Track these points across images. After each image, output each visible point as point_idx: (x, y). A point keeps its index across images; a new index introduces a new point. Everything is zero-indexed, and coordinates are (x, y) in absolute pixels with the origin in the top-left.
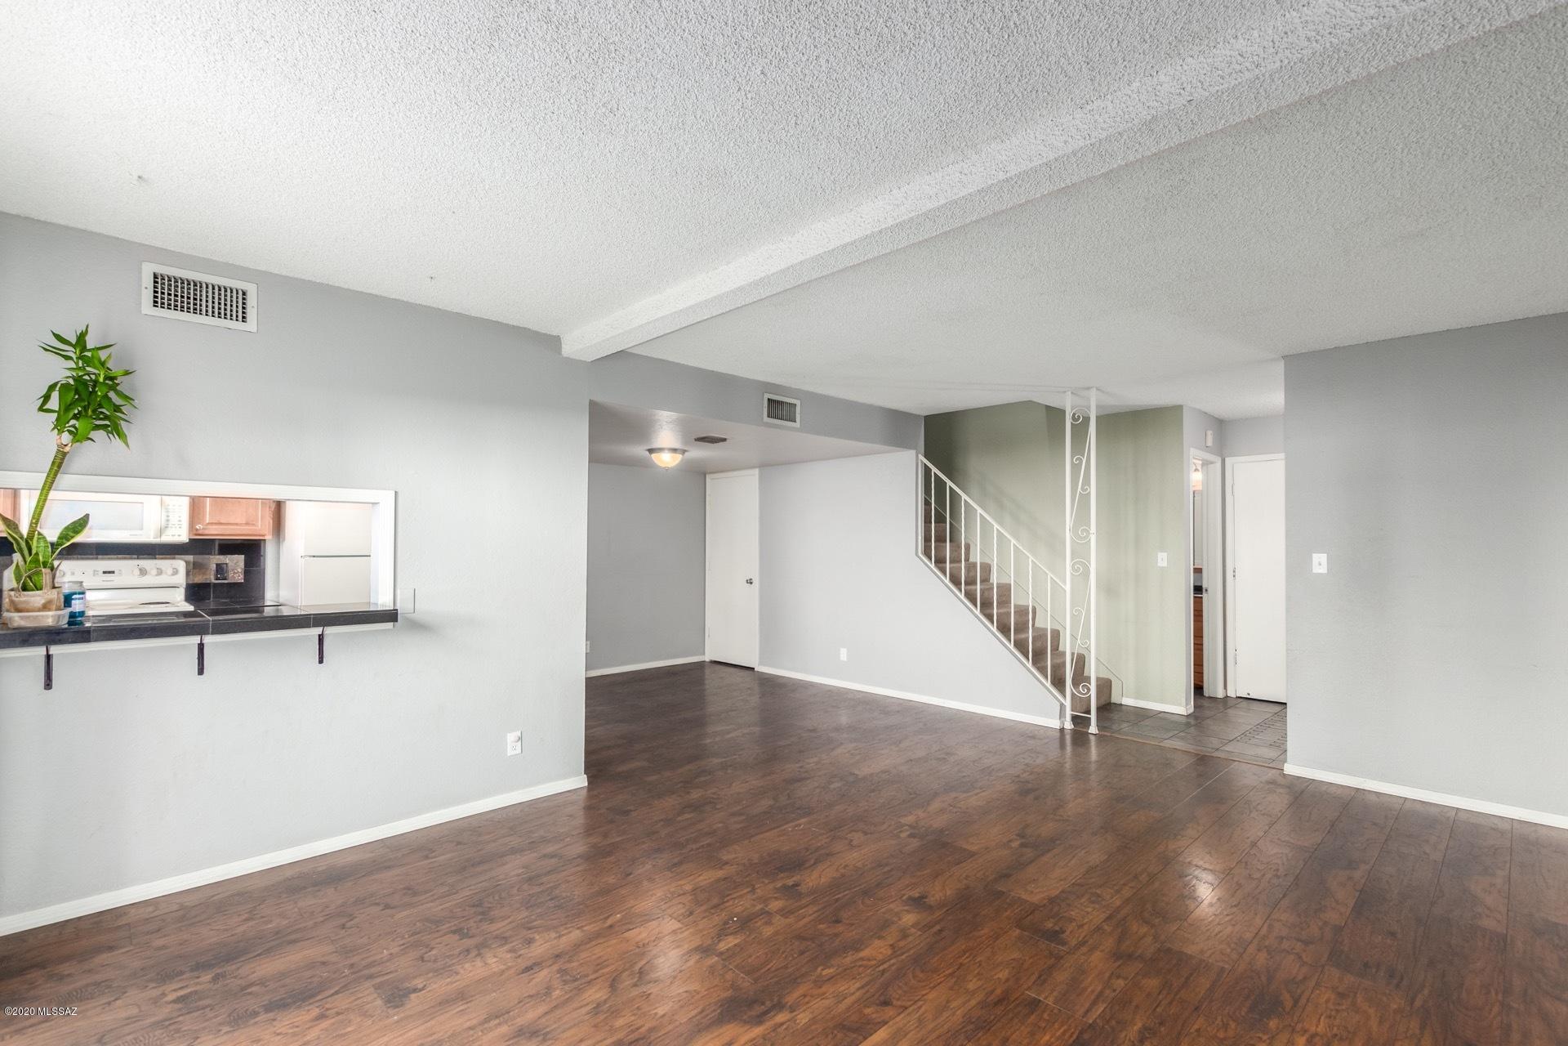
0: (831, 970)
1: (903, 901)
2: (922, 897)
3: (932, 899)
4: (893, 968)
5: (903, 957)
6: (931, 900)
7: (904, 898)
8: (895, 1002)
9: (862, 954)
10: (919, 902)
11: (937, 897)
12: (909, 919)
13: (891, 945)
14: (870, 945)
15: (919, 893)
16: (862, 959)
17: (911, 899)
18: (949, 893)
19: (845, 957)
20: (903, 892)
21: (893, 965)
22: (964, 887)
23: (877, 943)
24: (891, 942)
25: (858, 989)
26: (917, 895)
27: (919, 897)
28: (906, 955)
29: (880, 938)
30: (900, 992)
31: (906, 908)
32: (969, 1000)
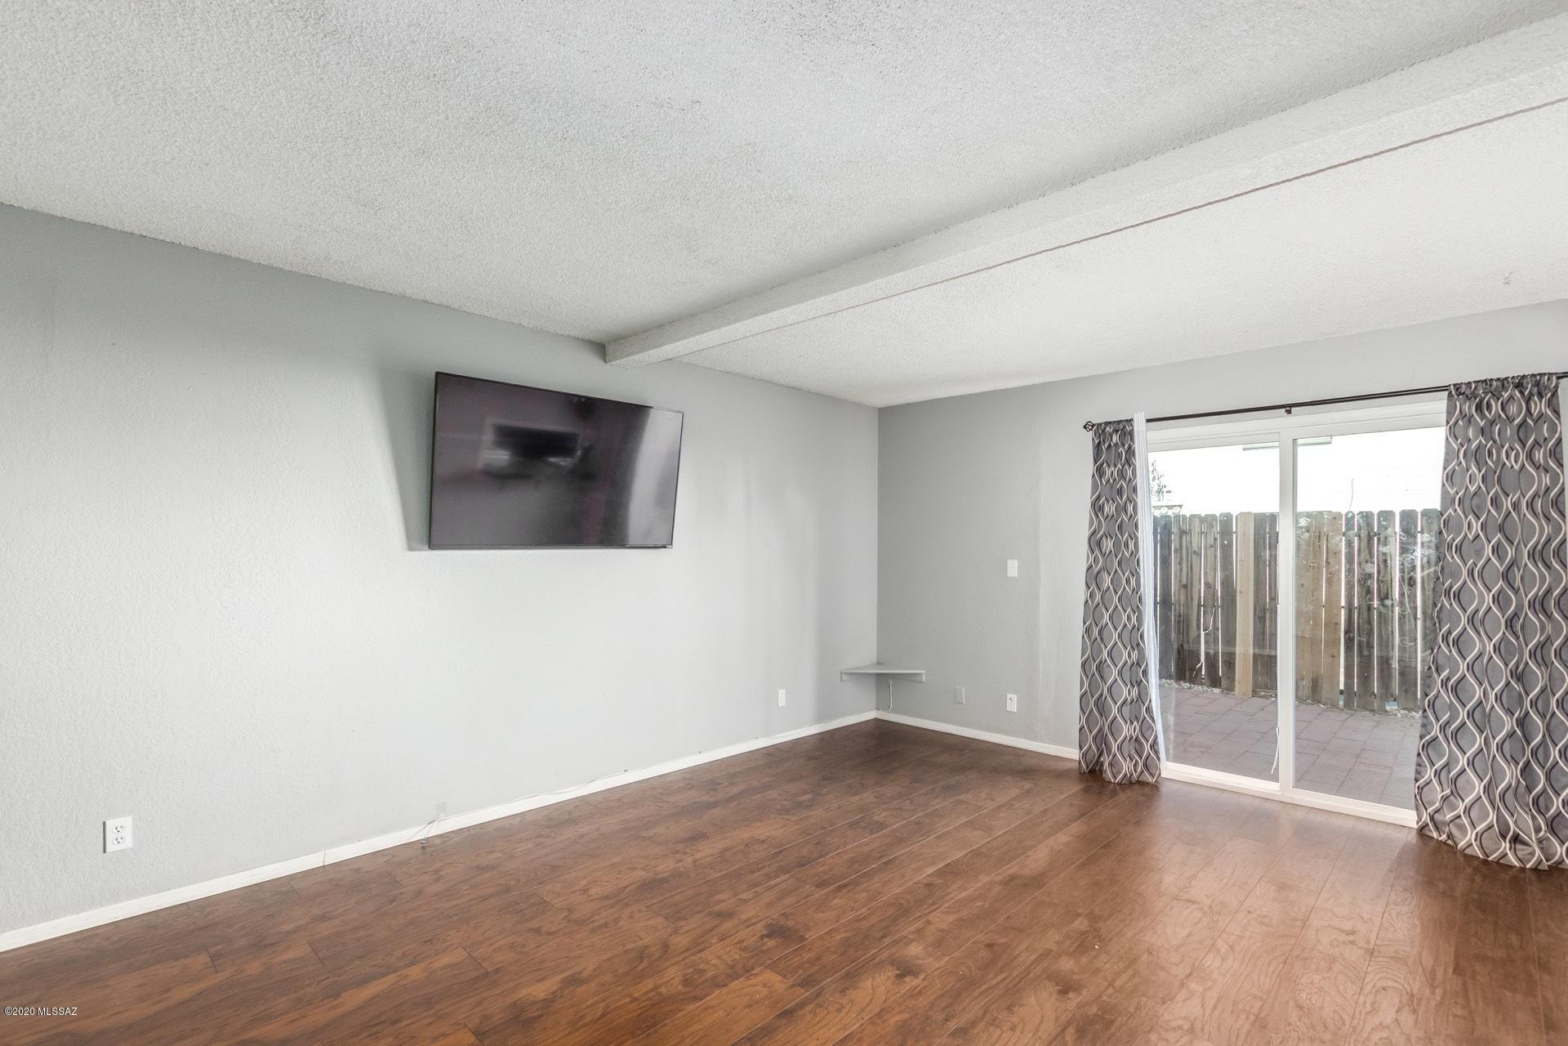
0: (976, 905)
1: (924, 971)
2: (901, 976)
3: (889, 974)
4: (925, 907)
5: (919, 914)
6: (891, 972)
7: (922, 977)
8: (922, 886)
9: (954, 917)
10: (906, 970)
11: (883, 978)
12: (915, 950)
13: (930, 924)
14: (951, 923)
15: (904, 982)
16: (955, 913)
17: (915, 974)
18: (869, 982)
19: (969, 914)
20: (925, 983)
21: (926, 909)
22: (848, 992)
23: (944, 926)
24: (930, 926)
25: (950, 893)
26: (907, 979)
27: (905, 976)
28: (916, 916)
29: (941, 930)
30: (919, 891)
31: (920, 962)
32: (868, 886)
